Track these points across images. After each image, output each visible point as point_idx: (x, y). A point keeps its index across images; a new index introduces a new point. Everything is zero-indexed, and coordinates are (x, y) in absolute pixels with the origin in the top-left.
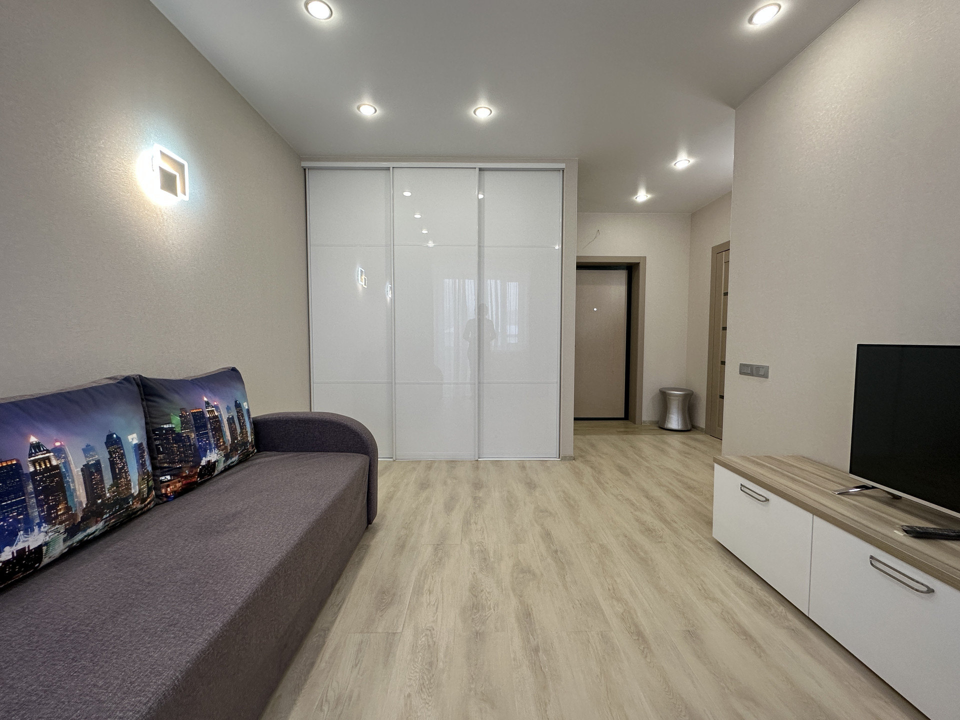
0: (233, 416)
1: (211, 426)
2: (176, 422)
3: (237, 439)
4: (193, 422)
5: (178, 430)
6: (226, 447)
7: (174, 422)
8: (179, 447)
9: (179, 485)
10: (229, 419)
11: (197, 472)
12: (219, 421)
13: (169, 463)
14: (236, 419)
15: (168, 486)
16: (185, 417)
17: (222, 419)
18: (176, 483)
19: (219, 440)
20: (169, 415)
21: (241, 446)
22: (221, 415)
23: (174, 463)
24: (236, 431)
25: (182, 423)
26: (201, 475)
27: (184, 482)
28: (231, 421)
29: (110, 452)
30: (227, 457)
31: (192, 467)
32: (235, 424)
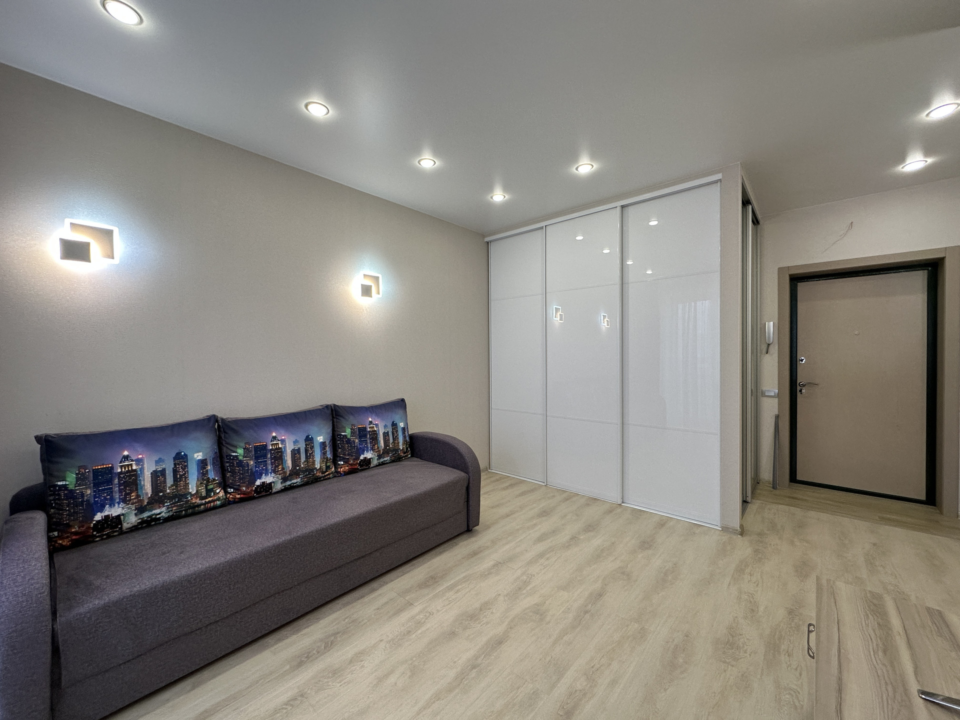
0: (388, 432)
1: (370, 436)
2: (348, 432)
3: (389, 446)
4: (358, 433)
5: (349, 436)
6: (379, 451)
7: (347, 431)
8: (348, 446)
9: (347, 468)
10: (384, 433)
11: (357, 463)
12: (376, 434)
13: (343, 455)
14: (390, 434)
15: (341, 468)
16: (354, 430)
17: (379, 433)
18: (345, 467)
19: (374, 445)
20: (345, 427)
21: (392, 451)
22: (379, 430)
23: (345, 455)
24: (389, 440)
25: (352, 433)
26: (360, 464)
27: (350, 467)
28: (386, 435)
29: (306, 445)
30: (380, 457)
31: (354, 459)
32: (389, 437)
